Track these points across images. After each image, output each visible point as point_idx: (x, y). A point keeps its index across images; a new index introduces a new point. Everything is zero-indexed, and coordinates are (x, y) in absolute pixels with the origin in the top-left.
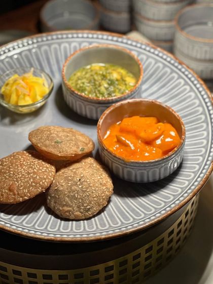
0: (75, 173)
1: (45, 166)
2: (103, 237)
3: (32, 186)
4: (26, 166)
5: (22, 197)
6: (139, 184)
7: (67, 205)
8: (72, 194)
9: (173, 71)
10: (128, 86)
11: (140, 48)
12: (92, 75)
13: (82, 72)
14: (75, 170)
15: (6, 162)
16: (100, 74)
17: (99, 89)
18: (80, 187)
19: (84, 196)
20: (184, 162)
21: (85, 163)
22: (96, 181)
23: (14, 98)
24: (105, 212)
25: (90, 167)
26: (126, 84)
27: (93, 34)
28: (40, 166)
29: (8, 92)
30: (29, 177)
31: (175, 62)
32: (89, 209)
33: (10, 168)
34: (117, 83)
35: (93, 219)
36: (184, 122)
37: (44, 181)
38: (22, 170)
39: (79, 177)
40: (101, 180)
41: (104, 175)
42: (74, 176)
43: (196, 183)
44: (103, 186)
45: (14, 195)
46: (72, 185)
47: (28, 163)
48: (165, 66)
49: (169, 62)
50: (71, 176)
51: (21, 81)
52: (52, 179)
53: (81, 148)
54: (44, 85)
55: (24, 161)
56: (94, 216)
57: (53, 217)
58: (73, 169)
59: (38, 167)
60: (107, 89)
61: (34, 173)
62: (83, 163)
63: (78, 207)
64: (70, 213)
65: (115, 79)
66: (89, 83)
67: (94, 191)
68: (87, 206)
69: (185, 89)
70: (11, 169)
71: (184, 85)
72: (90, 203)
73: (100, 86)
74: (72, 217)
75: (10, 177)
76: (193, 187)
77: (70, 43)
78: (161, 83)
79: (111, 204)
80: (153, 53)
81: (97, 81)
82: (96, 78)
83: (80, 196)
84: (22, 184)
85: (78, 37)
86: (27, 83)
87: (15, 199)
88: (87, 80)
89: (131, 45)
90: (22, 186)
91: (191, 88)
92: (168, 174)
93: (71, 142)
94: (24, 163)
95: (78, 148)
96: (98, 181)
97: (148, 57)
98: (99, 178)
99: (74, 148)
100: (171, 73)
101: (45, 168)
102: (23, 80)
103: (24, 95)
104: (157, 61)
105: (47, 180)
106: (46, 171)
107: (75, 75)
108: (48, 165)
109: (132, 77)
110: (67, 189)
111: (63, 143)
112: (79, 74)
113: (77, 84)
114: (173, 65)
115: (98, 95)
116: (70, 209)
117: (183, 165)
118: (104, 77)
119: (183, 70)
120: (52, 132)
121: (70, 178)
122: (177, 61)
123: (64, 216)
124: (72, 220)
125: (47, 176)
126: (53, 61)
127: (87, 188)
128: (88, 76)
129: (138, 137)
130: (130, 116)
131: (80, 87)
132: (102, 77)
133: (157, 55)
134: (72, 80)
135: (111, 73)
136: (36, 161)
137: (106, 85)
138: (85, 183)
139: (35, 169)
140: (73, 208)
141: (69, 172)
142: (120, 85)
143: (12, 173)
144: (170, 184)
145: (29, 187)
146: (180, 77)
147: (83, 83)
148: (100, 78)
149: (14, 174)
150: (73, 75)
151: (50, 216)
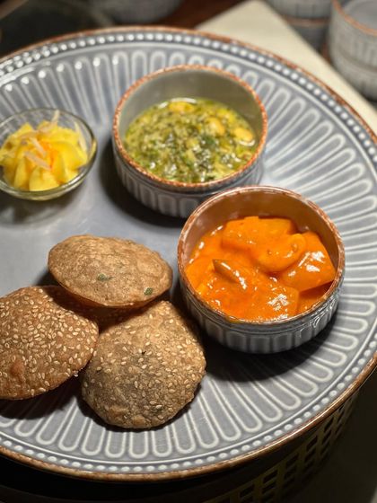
0: (134, 338)
1: (79, 323)
2: (185, 472)
3: (53, 366)
4: (42, 323)
5: (34, 387)
6: (254, 355)
7: (119, 403)
8: (128, 382)
9: (324, 117)
10: (238, 148)
11: (264, 65)
12: (170, 125)
13: (152, 116)
14: (134, 332)
15: (6, 312)
16: (185, 124)
17: (183, 155)
18: (144, 367)
19: (150, 385)
20: (340, 311)
21: (154, 315)
22: (174, 354)
23: (21, 176)
24: (190, 412)
25: (163, 324)
26: (234, 144)
27: (174, 34)
28: (69, 326)
29: (9, 162)
30: (47, 348)
31: (330, 98)
32: (160, 409)
33: (12, 326)
34: (217, 142)
35: (167, 428)
36: (343, 239)
37: (76, 356)
38: (36, 332)
39: (141, 346)
40: (182, 352)
41: (188, 342)
42: (132, 346)
43: (362, 362)
44: (187, 364)
45: (20, 382)
46: (128, 364)
47: (46, 316)
48: (310, 104)
49: (318, 98)
50: (127, 345)
51: (35, 142)
52: (92, 350)
53: (146, 289)
54: (78, 144)
55: (39, 312)
56: (169, 422)
57: (92, 423)
58: (132, 328)
59: (66, 326)
60: (198, 155)
61: (58, 339)
62: (151, 316)
63: (139, 406)
64: (123, 418)
65: (214, 135)
66: (164, 142)
67: (169, 376)
68: (156, 405)
69: (347, 156)
70: (15, 330)
71: (345, 147)
72: (163, 398)
73: (185, 148)
74: (128, 424)
75: (12, 345)
76: (356, 370)
77: (129, 52)
78: (301, 139)
79: (202, 393)
80: (288, 77)
81: (180, 138)
82: (178, 132)
83: (143, 384)
84: (35, 362)
85: (145, 40)
86: (46, 146)
87: (21, 392)
88: (161, 135)
89: (246, 58)
90: (34, 366)
91: (358, 153)
92: (309, 337)
93: (128, 276)
94: (40, 315)
95: (141, 289)
96: (178, 354)
97: (279, 84)
98: (180, 347)
99: (134, 291)
100: (321, 120)
101: (79, 329)
102: (39, 139)
103: (41, 171)
104: (294, 95)
105: (82, 354)
106: (80, 335)
107: (138, 121)
108: (84, 322)
109: (248, 129)
110: (120, 372)
111: (113, 280)
112: (145, 120)
113: (141, 144)
114: (325, 103)
115: (182, 167)
116: (125, 410)
117: (339, 317)
118: (193, 130)
119: (345, 116)
120: (92, 257)
121: (125, 348)
122: (334, 97)
123: (113, 422)
124: (128, 430)
125: (82, 346)
126: (98, 89)
127: (157, 370)
128: (162, 125)
129: (254, 263)
130: (241, 217)
131: (148, 149)
132: (190, 131)
133: (296, 82)
134: (132, 133)
135: (208, 123)
136: (63, 313)
137: (197, 148)
138: (153, 360)
139: (60, 331)
140: (130, 409)
141: (124, 335)
142: (224, 147)
143: (16, 336)
144: (313, 356)
145: (48, 369)
146: (338, 130)
147: (154, 142)
148: (185, 133)
149: (20, 340)
150: (134, 120)
151: (87, 418)
